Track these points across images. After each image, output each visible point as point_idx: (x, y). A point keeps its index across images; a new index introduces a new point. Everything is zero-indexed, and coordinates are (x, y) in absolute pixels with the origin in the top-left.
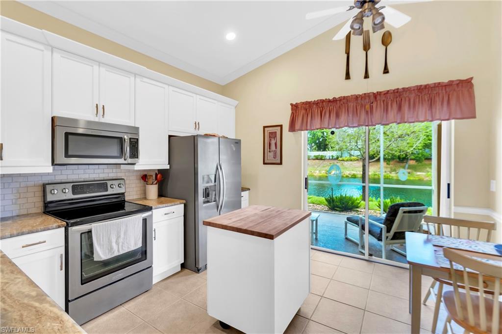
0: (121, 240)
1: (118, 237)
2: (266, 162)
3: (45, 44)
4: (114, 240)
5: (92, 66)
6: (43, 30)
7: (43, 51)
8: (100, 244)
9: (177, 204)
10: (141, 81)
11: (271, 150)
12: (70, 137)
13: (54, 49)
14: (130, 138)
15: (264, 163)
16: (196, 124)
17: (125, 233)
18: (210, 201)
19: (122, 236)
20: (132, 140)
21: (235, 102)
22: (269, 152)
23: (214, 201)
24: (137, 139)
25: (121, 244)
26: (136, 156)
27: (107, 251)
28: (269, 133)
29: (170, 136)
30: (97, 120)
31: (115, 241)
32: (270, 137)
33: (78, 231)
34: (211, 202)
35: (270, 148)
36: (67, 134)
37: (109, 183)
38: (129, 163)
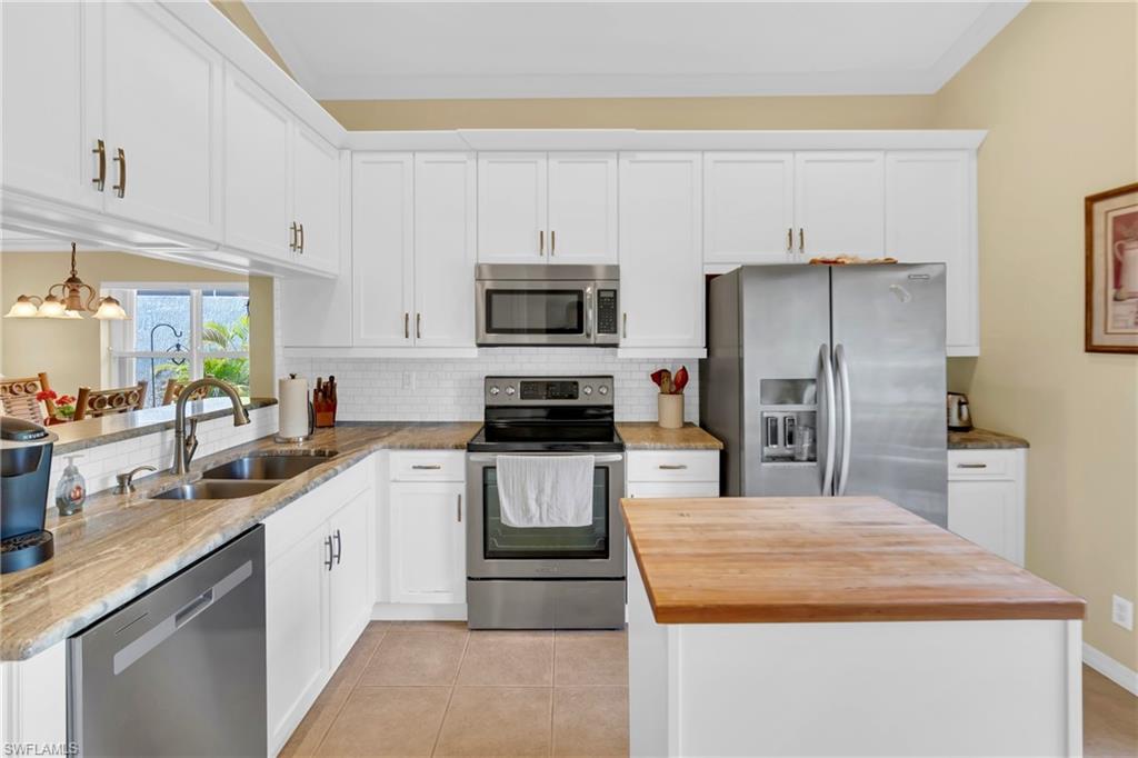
0: (545, 499)
1: (541, 491)
2: (1097, 341)
3: (465, 151)
4: (532, 496)
5: (536, 162)
6: (460, 130)
7: (465, 162)
8: (507, 495)
9: (696, 449)
10: (632, 162)
11: (1123, 293)
12: (495, 297)
13: (480, 154)
14: (599, 291)
15: (1090, 348)
16: (790, 234)
17: (554, 488)
18: (797, 457)
19: (548, 490)
20: (603, 295)
21: (972, 137)
22: (1116, 299)
23: (809, 460)
24: (615, 291)
25: (545, 507)
26: (612, 329)
27: (521, 512)
28: (1117, 220)
29: (709, 278)
30: (543, 261)
31: (534, 497)
32: (1117, 237)
33: (479, 463)
34: (799, 461)
35: (1117, 285)
36: (489, 294)
37: (582, 383)
38: (598, 342)
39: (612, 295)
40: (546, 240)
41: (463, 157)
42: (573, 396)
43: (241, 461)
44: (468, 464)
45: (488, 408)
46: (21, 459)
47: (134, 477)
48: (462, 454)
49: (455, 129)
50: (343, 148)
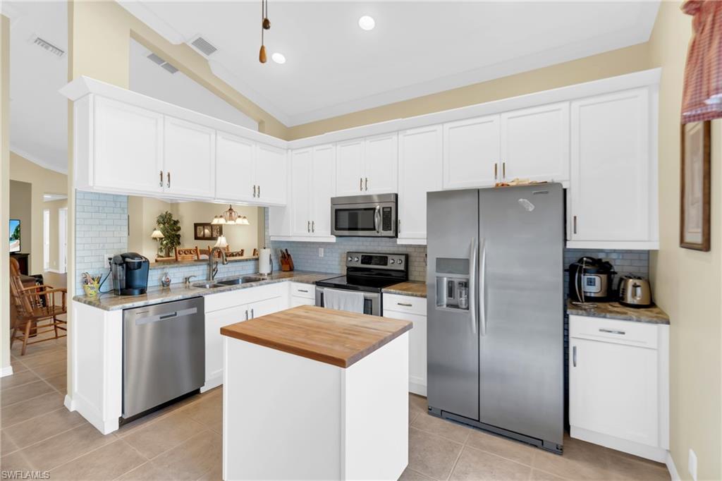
3: (332, 143)
5: (360, 143)
9: (417, 296)
10: (404, 136)
12: (339, 213)
13: (337, 143)
14: (383, 208)
15: (683, 244)
20: (385, 210)
23: (466, 309)
24: (391, 208)
26: (389, 228)
33: (319, 291)
34: (460, 308)
36: (337, 211)
37: (390, 257)
38: (383, 235)
39: (389, 210)
40: (363, 183)
41: (330, 145)
42: (386, 264)
43: (238, 280)
44: (316, 291)
45: (349, 269)
46: (136, 265)
47: (190, 280)
48: (314, 286)
49: (323, 133)
50: (289, 149)
